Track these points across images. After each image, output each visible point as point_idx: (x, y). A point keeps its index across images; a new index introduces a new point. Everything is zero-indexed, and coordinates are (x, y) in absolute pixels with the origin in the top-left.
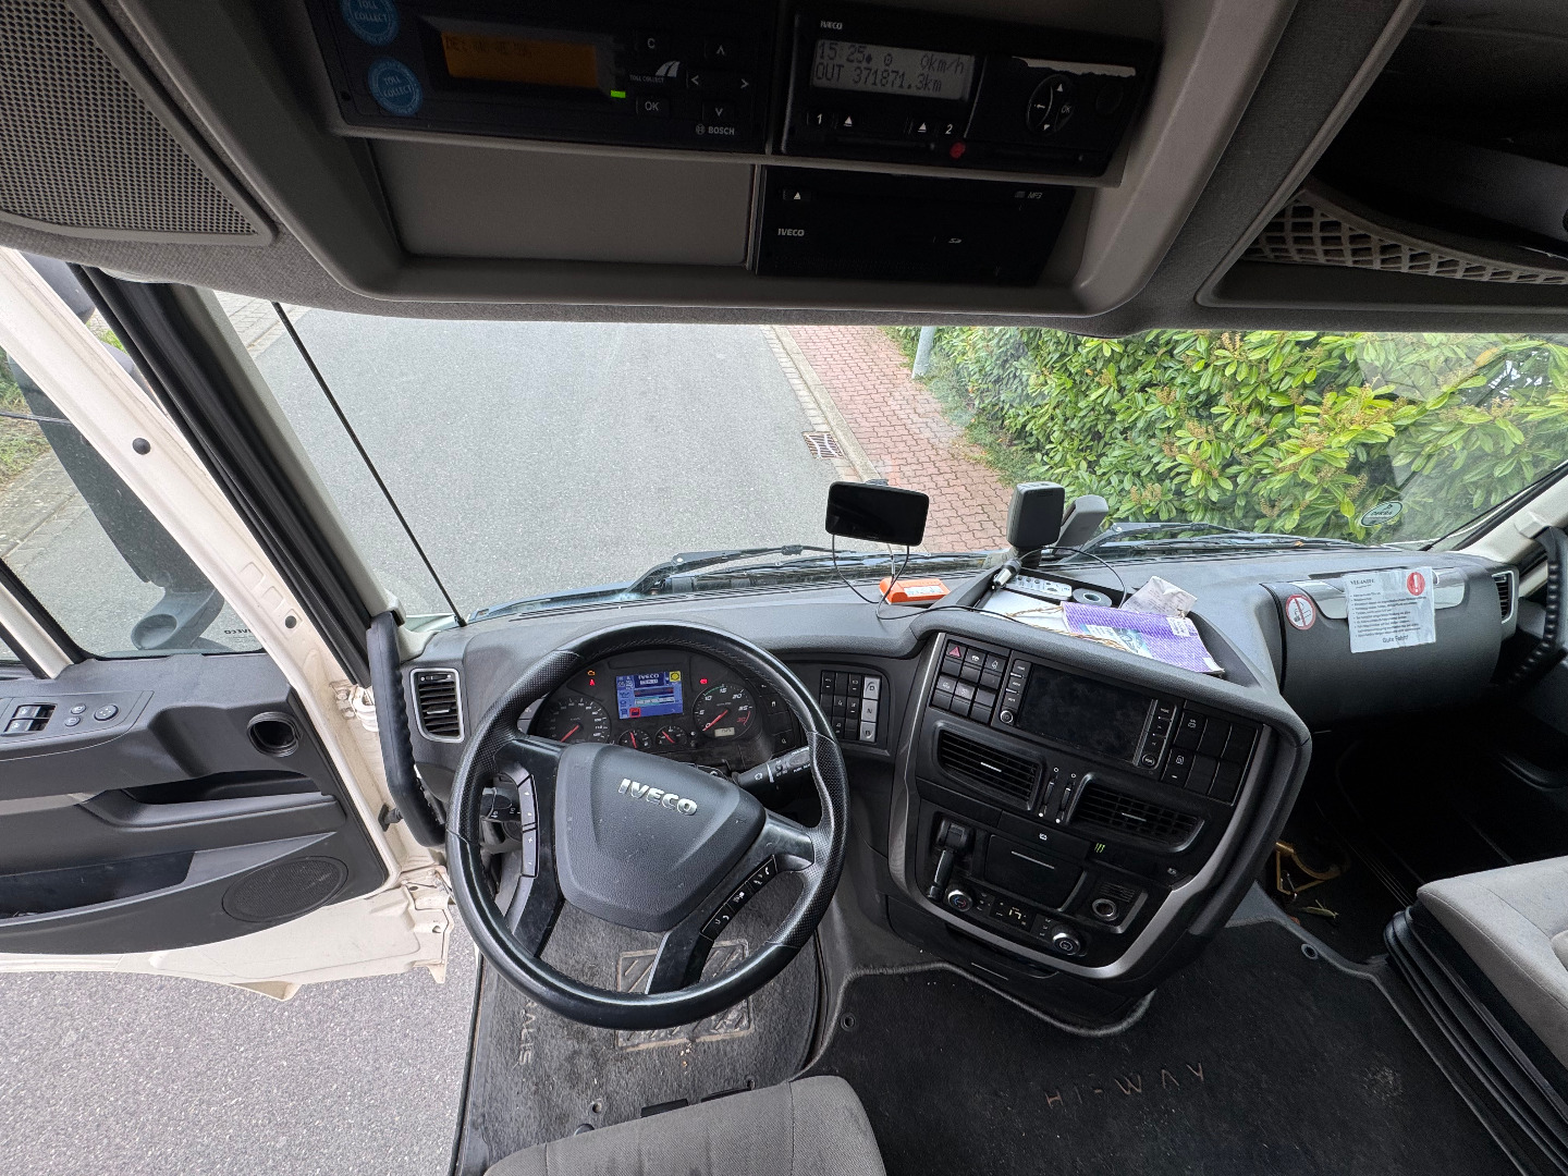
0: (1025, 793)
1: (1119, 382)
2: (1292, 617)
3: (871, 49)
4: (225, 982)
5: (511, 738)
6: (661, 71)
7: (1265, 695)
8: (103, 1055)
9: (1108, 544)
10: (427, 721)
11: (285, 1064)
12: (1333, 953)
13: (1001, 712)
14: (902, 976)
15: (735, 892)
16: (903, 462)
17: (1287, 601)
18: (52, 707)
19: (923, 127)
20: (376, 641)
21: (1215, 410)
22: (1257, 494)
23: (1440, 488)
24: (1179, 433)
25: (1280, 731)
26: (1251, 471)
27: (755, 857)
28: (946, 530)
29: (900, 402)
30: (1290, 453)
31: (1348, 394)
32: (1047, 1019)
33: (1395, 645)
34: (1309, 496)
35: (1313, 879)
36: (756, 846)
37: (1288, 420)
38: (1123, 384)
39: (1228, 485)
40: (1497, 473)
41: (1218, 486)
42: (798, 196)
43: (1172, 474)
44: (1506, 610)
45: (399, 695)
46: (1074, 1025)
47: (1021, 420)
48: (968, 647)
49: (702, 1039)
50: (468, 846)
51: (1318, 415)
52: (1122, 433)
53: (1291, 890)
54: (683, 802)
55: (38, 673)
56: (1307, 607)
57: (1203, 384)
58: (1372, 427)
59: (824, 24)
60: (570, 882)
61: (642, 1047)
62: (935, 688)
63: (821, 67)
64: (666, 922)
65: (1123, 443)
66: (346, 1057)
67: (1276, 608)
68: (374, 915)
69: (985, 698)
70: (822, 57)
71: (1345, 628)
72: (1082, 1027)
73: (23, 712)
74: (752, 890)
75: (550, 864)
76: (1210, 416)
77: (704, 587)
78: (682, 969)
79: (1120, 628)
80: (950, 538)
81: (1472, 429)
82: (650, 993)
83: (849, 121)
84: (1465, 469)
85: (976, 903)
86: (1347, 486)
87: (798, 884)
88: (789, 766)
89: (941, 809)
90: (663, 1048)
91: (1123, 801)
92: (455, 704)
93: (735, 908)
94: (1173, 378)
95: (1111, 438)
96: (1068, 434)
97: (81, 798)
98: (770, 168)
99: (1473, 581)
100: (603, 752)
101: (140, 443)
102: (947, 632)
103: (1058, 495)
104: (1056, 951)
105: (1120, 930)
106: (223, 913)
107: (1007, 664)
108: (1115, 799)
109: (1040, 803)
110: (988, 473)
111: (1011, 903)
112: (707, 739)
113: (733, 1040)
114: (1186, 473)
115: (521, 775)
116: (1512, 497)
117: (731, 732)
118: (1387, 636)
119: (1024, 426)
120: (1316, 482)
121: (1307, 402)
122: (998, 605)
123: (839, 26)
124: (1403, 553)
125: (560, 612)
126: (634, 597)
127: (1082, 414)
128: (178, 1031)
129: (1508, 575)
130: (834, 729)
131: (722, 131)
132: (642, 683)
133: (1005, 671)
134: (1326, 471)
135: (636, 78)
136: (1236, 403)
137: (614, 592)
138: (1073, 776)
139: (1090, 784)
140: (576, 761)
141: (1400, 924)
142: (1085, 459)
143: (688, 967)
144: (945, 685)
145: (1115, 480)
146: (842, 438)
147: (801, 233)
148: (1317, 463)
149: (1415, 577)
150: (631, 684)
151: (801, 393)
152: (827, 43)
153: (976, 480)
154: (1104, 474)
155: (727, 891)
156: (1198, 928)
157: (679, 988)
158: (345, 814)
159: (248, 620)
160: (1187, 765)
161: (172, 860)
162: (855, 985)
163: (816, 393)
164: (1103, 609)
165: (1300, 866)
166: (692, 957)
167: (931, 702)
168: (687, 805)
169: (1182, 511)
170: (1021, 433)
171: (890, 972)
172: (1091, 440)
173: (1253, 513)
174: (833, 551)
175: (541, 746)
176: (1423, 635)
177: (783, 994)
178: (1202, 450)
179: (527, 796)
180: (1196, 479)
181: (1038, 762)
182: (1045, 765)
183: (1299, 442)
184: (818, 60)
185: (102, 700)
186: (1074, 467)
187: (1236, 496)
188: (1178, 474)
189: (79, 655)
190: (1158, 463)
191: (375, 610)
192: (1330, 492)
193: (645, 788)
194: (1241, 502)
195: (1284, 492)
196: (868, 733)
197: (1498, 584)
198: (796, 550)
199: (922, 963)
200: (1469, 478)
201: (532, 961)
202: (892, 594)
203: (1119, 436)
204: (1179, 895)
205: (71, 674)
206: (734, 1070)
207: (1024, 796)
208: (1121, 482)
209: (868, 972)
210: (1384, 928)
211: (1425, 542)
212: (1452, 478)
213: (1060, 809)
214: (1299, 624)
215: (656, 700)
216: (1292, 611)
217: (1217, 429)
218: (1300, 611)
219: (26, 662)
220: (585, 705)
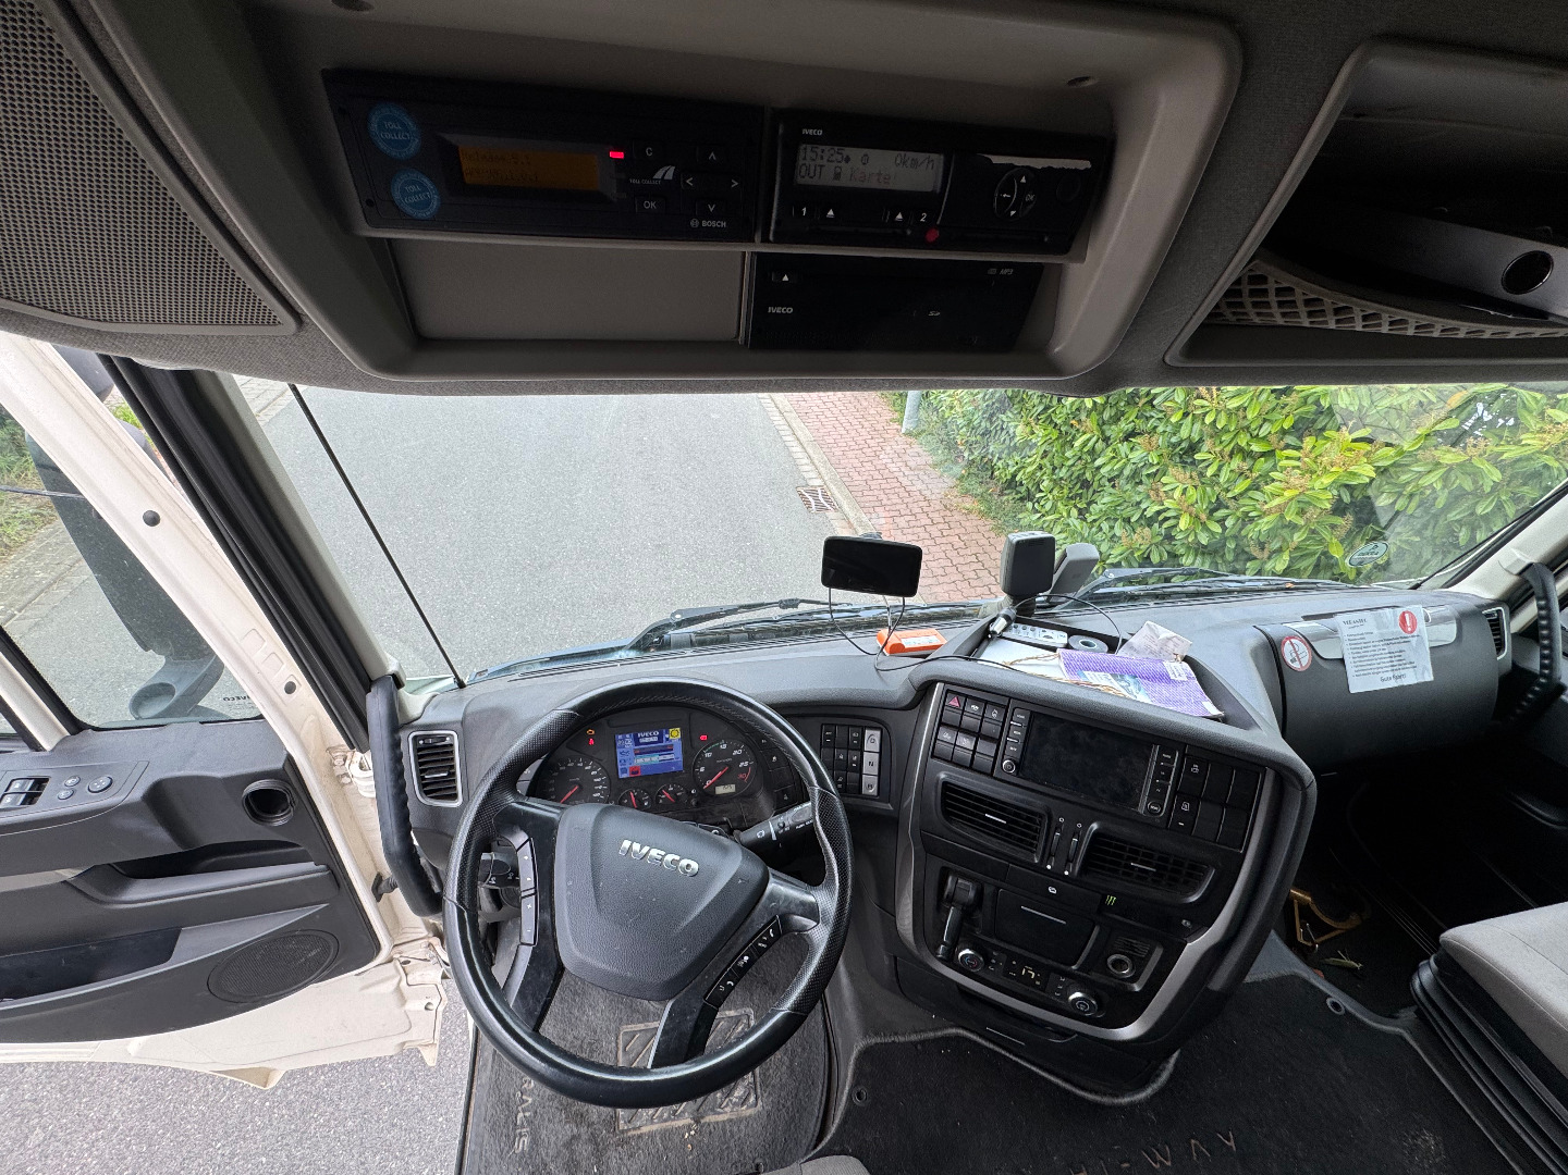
0: (1031, 845)
1: (1103, 432)
2: (1288, 659)
4: (206, 1070)
5: (510, 800)
7: (1266, 738)
8: (71, 1156)
9: (1101, 591)
10: (425, 785)
11: (264, 1160)
12: (1357, 1005)
13: (1002, 762)
14: (914, 1044)
15: (739, 955)
16: (897, 513)
17: (1282, 643)
18: (46, 780)
20: (375, 705)
21: (1198, 457)
22: (1246, 536)
23: (1425, 527)
24: (1164, 480)
25: (1283, 772)
26: (1238, 514)
27: (759, 918)
28: (941, 579)
29: (891, 456)
30: (1274, 496)
31: (1327, 438)
32: (1068, 1086)
33: (1392, 684)
34: (1297, 537)
35: (1333, 929)
36: (759, 906)
37: (1269, 465)
38: (1108, 434)
39: (1217, 528)
40: (1479, 510)
41: (1208, 530)
42: (786, 278)
43: (1160, 518)
44: (1500, 646)
45: (397, 758)
46: (1096, 1093)
47: (1012, 470)
48: (967, 696)
49: (707, 1119)
50: (466, 914)
51: (1299, 459)
52: (1109, 481)
53: (1313, 942)
54: (684, 862)
55: (34, 745)
56: (1303, 649)
57: (1184, 433)
58: (1352, 469)
60: (570, 951)
61: (645, 1130)
62: (936, 739)
64: (669, 989)
65: (1112, 490)
66: (329, 1151)
67: (1272, 650)
68: (366, 992)
69: (986, 748)
71: (1342, 668)
72: (1105, 1094)
73: (16, 786)
74: (757, 954)
75: (549, 932)
76: (1193, 463)
77: (702, 642)
78: (685, 1041)
79: (1118, 673)
80: (946, 587)
81: (1451, 468)
82: (653, 1067)
84: (1448, 508)
85: (987, 962)
86: (1333, 527)
87: (803, 946)
88: (791, 822)
89: (951, 865)
90: (666, 1130)
91: (1131, 851)
92: (453, 767)
93: (740, 973)
94: (1156, 427)
95: (1100, 486)
96: (1056, 483)
97: (69, 874)
99: (1464, 618)
100: (604, 812)
101: (151, 516)
102: (945, 682)
103: (1047, 545)
104: (1072, 1012)
105: (1137, 988)
106: (208, 993)
107: (1007, 711)
108: (1123, 848)
109: (1046, 855)
110: (980, 522)
111: (1024, 962)
112: (708, 796)
113: (740, 1120)
114: (1175, 517)
115: (520, 838)
116: (1496, 534)
117: (731, 789)
118: (1385, 675)
119: (1014, 476)
120: (1303, 523)
121: (1287, 446)
122: (995, 654)
124: (1392, 593)
125: (559, 671)
126: (632, 654)
127: (1070, 462)
129: (1499, 612)
130: (836, 783)
132: (642, 741)
133: (1004, 720)
134: (1312, 513)
136: (1218, 449)
137: (613, 650)
138: (1079, 825)
139: (1096, 834)
140: (575, 822)
141: (1426, 975)
142: (1075, 506)
143: (692, 1040)
144: (946, 735)
145: (1105, 526)
146: (836, 492)
147: (790, 310)
148: (1301, 505)
149: (1407, 615)
150: (629, 743)
151: (794, 449)
153: (969, 530)
154: (1095, 521)
155: (730, 956)
156: (1218, 982)
157: (683, 1061)
158: (338, 885)
159: (248, 687)
160: (1193, 811)
161: (158, 938)
162: (866, 1054)
163: (808, 449)
164: (1100, 656)
165: (1319, 914)
166: (696, 1027)
167: (933, 753)
168: (688, 866)
169: (1174, 556)
170: (1012, 483)
171: (902, 1039)
172: (1081, 488)
173: (1243, 555)
174: (830, 604)
175: (539, 808)
176: (1419, 673)
177: (791, 1067)
178: (1188, 494)
179: (525, 860)
180: (1184, 523)
181: (1043, 812)
182: (1050, 818)
183: (1283, 485)
185: (97, 771)
186: (1065, 514)
187: (1226, 539)
188: (1166, 519)
189: (75, 726)
190: (1145, 510)
191: (375, 674)
192: (1318, 534)
193: (646, 849)
194: (1231, 545)
195: (1273, 533)
196: (870, 786)
197: (1490, 621)
198: (793, 603)
199: (935, 1030)
200: (1453, 516)
201: (530, 1036)
202: (889, 645)
203: (1107, 483)
204: (1195, 948)
205: (67, 746)
206: (741, 1152)
207: (1031, 848)
208: (1112, 528)
209: (879, 1040)
210: (1409, 980)
211: (1414, 581)
212: (1436, 517)
213: (1068, 861)
214: (1296, 665)
215: (655, 758)
216: (1287, 652)
217: (1201, 475)
218: (1296, 652)
219: (23, 735)
220: (585, 765)
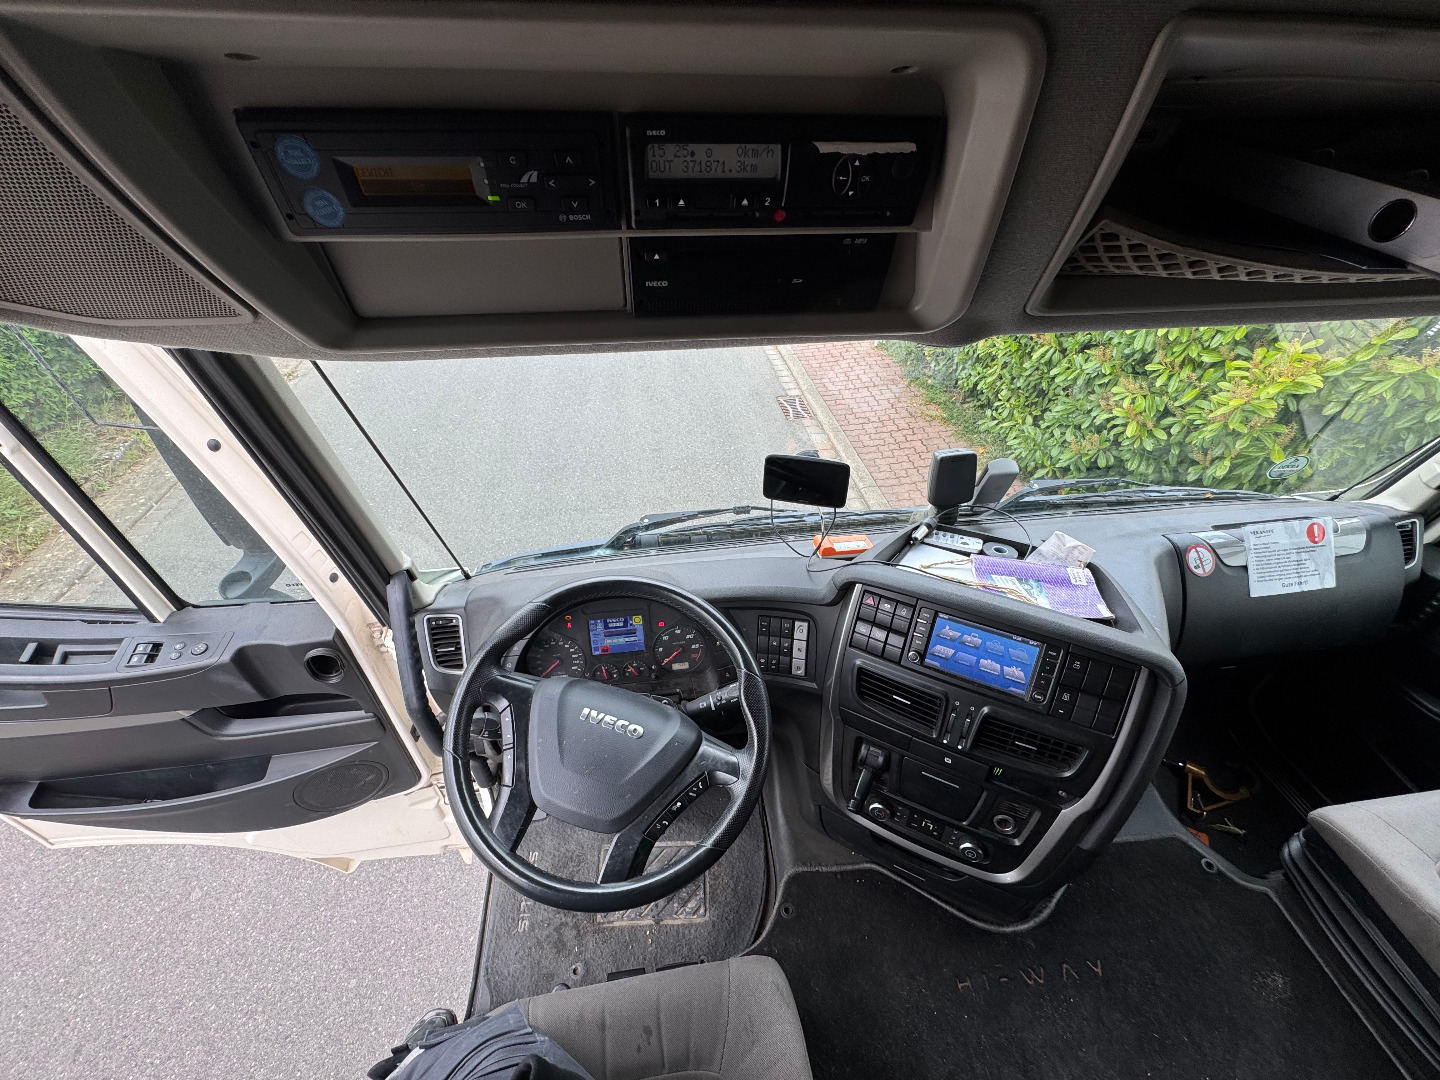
0: (932, 723)
1: (1060, 344)
2: (1192, 565)
3: (691, 147)
4: (302, 857)
5: (496, 674)
6: (525, 179)
7: (1152, 639)
8: (220, 909)
9: (1026, 499)
10: (438, 657)
11: (355, 922)
12: (1231, 866)
13: (909, 651)
14: (835, 874)
15: (673, 801)
16: (866, 421)
17: (1187, 550)
18: (161, 645)
19: (745, 202)
20: (394, 593)
21: (1149, 368)
22: (1190, 443)
23: (1371, 434)
24: (1115, 390)
25: (1157, 673)
26: (1184, 422)
27: (691, 774)
29: (863, 367)
30: (1220, 405)
31: (1279, 350)
32: (961, 915)
33: (1296, 589)
34: (1240, 445)
35: (1224, 800)
36: (692, 764)
37: (1220, 374)
38: (1065, 345)
39: (1162, 435)
40: (1428, 418)
41: (1154, 437)
42: (657, 257)
43: (1109, 426)
44: (1409, 556)
45: (413, 638)
46: (985, 921)
47: (973, 380)
48: (881, 596)
49: (665, 922)
50: (460, 762)
51: (1248, 370)
52: (1064, 390)
53: (1200, 808)
54: (632, 727)
55: (152, 619)
56: (1207, 556)
57: (1137, 345)
58: (1300, 379)
59: (649, 133)
60: (539, 791)
61: (616, 924)
62: (854, 631)
63: (654, 164)
64: (617, 825)
65: (1065, 399)
66: (401, 919)
67: (1177, 557)
68: (412, 807)
69: (896, 641)
70: (654, 156)
71: (1244, 574)
72: (992, 924)
73: (140, 648)
74: (688, 801)
75: (524, 777)
76: (1145, 374)
77: (667, 543)
78: (631, 864)
79: (1023, 578)
81: (1403, 378)
82: (601, 882)
83: (682, 202)
84: (1396, 416)
85: (893, 815)
86: (1277, 435)
87: (726, 794)
88: (726, 696)
89: (864, 735)
90: (633, 927)
91: (1017, 732)
92: (459, 643)
93: (673, 816)
94: (1111, 339)
95: (1055, 395)
96: (1014, 391)
97: (186, 714)
98: (631, 239)
99: (1373, 530)
100: (571, 685)
101: (213, 443)
102: (863, 584)
103: (970, 461)
104: (962, 858)
105: (1017, 843)
106: (293, 804)
107: (914, 610)
108: (1011, 730)
109: (944, 729)
110: (943, 428)
111: (924, 816)
112: (666, 671)
113: (691, 925)
114: (1122, 425)
115: (502, 704)
116: (1425, 445)
117: (685, 666)
118: (1287, 582)
119: (976, 385)
120: (1246, 432)
121: (1238, 357)
122: (914, 559)
123: (663, 133)
124: (1310, 502)
125: (554, 566)
126: (609, 552)
127: (1027, 373)
128: (275, 893)
129: (1413, 523)
130: (759, 664)
131: (580, 218)
132: (611, 625)
133: (912, 616)
134: (1255, 420)
135: (504, 185)
136: (1168, 360)
137: (592, 548)
138: (973, 709)
139: (987, 716)
140: (546, 693)
141: (1295, 845)
142: (1031, 414)
143: (633, 863)
144: (862, 628)
145: (1057, 433)
146: (812, 401)
147: (665, 284)
148: (1246, 414)
149: (1316, 527)
150: (600, 626)
151: (776, 362)
152: (656, 146)
153: (931, 435)
154: (1048, 427)
155: (667, 801)
156: (1088, 842)
157: (625, 880)
158: (385, 729)
159: (300, 577)
160: (1073, 702)
161: (255, 762)
162: (794, 879)
163: (788, 362)
164: (1009, 561)
165: (1211, 787)
166: (637, 854)
167: (851, 643)
168: (635, 730)
169: (1120, 462)
170: (973, 392)
171: (824, 869)
172: (1037, 396)
173: (1185, 461)
174: (772, 510)
175: (522, 681)
176: (1320, 578)
177: (734, 890)
178: (1137, 404)
179: (507, 721)
180: (1130, 431)
181: (942, 697)
182: (947, 701)
183: (1229, 395)
184: (650, 159)
185: (197, 639)
186: (1020, 421)
187: (1170, 445)
188: (1115, 426)
189: (180, 604)
190: (1095, 417)
191: (392, 569)
192: (1261, 441)
193: (601, 716)
194: (1175, 451)
195: (1215, 442)
196: (798, 668)
197: (1401, 532)
198: (746, 510)
199: (853, 864)
200: (1400, 424)
201: (508, 854)
202: (822, 549)
203: (1062, 393)
204: (1069, 814)
205: (174, 619)
206: (690, 949)
207: (930, 725)
208: (1063, 434)
209: (805, 869)
210: (1280, 849)
211: (1334, 492)
212: (1384, 424)
213: (962, 737)
214: (1199, 571)
215: (622, 640)
216: (1192, 558)
217: (1151, 385)
218: (1200, 559)
219: (142, 610)
220: (565, 644)
